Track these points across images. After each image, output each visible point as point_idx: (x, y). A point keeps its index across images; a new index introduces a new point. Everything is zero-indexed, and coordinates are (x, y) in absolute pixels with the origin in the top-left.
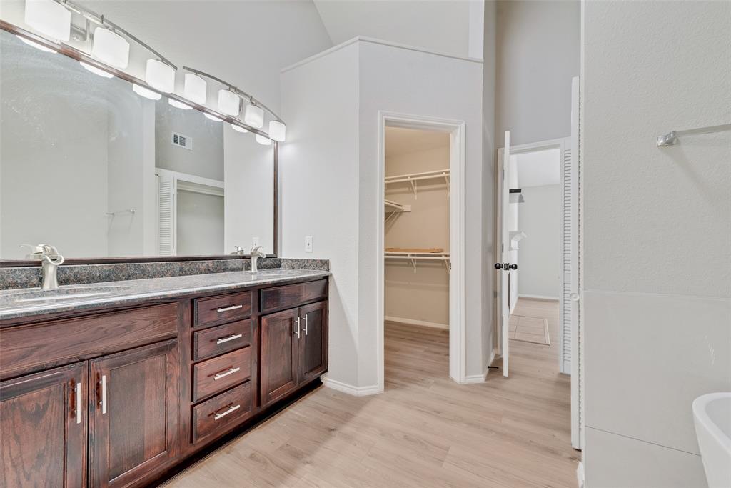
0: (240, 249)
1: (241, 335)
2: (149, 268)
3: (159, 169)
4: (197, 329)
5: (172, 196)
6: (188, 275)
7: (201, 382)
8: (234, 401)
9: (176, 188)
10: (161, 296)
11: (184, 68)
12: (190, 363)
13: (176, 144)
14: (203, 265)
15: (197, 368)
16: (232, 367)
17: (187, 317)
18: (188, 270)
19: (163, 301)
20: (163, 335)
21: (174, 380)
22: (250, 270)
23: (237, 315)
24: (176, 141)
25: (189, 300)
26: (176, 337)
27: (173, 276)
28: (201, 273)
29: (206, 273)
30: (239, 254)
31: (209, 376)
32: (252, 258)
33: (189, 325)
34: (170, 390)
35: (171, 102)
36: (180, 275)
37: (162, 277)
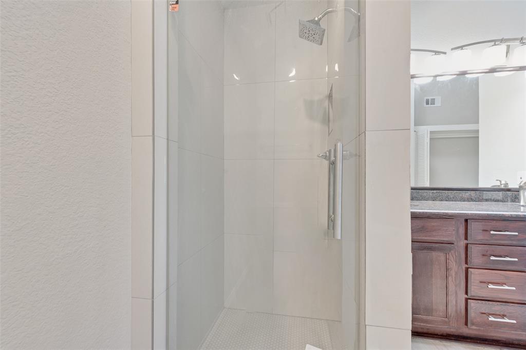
0: (503, 182)
1: (516, 260)
2: (425, 194)
3: (417, 127)
4: (470, 242)
5: (426, 144)
6: (453, 201)
7: (474, 284)
8: (507, 315)
9: (429, 137)
10: (443, 213)
11: (452, 49)
12: (464, 266)
13: (427, 106)
14: (466, 195)
15: (471, 272)
16: (505, 284)
17: (462, 231)
18: (453, 198)
19: (444, 217)
20: (445, 239)
21: (453, 273)
22: (519, 202)
23: (512, 240)
24: (427, 103)
25: (464, 220)
26: (453, 244)
27: (442, 201)
28: (464, 201)
29: (469, 201)
30: (502, 187)
31: (481, 282)
32: (521, 192)
33: (463, 238)
34: (450, 278)
35: (439, 79)
36: (446, 201)
37: (434, 200)
